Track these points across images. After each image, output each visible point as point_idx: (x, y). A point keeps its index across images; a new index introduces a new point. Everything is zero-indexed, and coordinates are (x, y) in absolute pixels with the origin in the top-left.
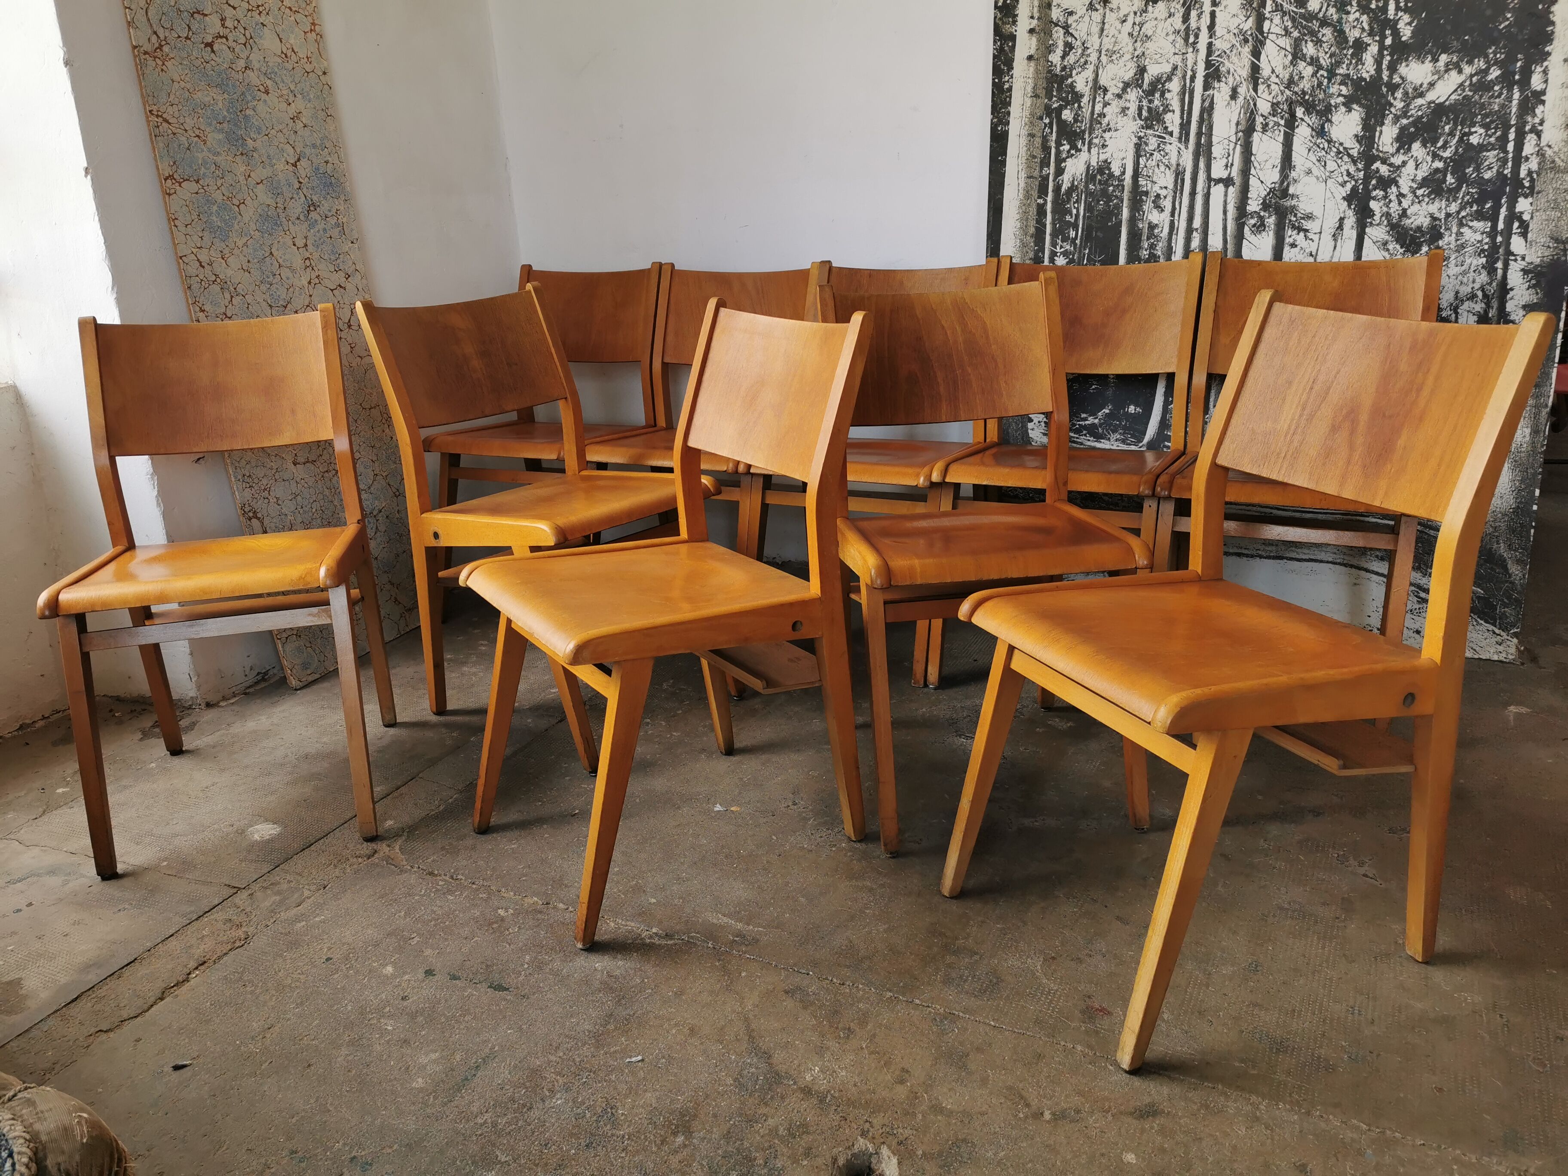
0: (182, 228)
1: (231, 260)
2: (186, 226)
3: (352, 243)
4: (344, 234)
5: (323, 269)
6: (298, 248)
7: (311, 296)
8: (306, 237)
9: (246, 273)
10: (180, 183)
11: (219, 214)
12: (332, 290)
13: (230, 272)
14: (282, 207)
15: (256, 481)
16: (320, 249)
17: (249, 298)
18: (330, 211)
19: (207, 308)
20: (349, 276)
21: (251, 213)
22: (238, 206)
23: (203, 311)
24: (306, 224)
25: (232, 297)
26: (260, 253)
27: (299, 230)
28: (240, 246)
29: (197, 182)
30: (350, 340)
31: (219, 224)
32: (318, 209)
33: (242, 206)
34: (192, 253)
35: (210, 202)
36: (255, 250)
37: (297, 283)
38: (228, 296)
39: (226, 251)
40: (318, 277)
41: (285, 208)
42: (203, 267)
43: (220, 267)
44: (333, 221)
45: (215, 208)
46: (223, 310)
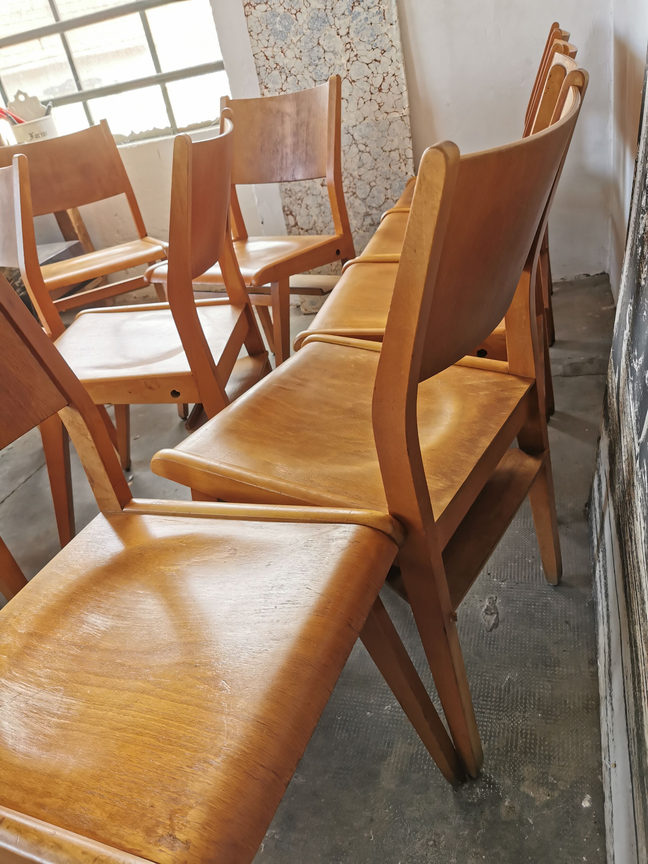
0: (255, 37)
1: (288, 53)
2: (258, 34)
3: (391, 24)
4: (385, 19)
5: (361, 49)
6: (341, 37)
7: (348, 70)
8: (349, 28)
9: (299, 60)
10: (254, 7)
11: (281, 22)
12: (368, 64)
13: (286, 61)
14: (331, 8)
15: (294, 193)
16: (360, 34)
17: (299, 77)
18: (372, 3)
19: (269, 86)
20: (385, 51)
21: (305, 18)
22: (295, 15)
23: (267, 88)
24: (350, 18)
25: (287, 77)
26: (310, 45)
27: (342, 23)
28: (295, 42)
29: (266, 3)
30: (379, 100)
31: (281, 29)
32: (362, 4)
33: (298, 14)
34: (262, 51)
35: (275, 15)
36: (306, 43)
37: (338, 62)
38: (284, 77)
39: (285, 47)
40: (356, 56)
41: (332, 9)
42: (268, 60)
43: (280, 59)
44: (374, 10)
45: (278, 19)
46: (280, 86)
